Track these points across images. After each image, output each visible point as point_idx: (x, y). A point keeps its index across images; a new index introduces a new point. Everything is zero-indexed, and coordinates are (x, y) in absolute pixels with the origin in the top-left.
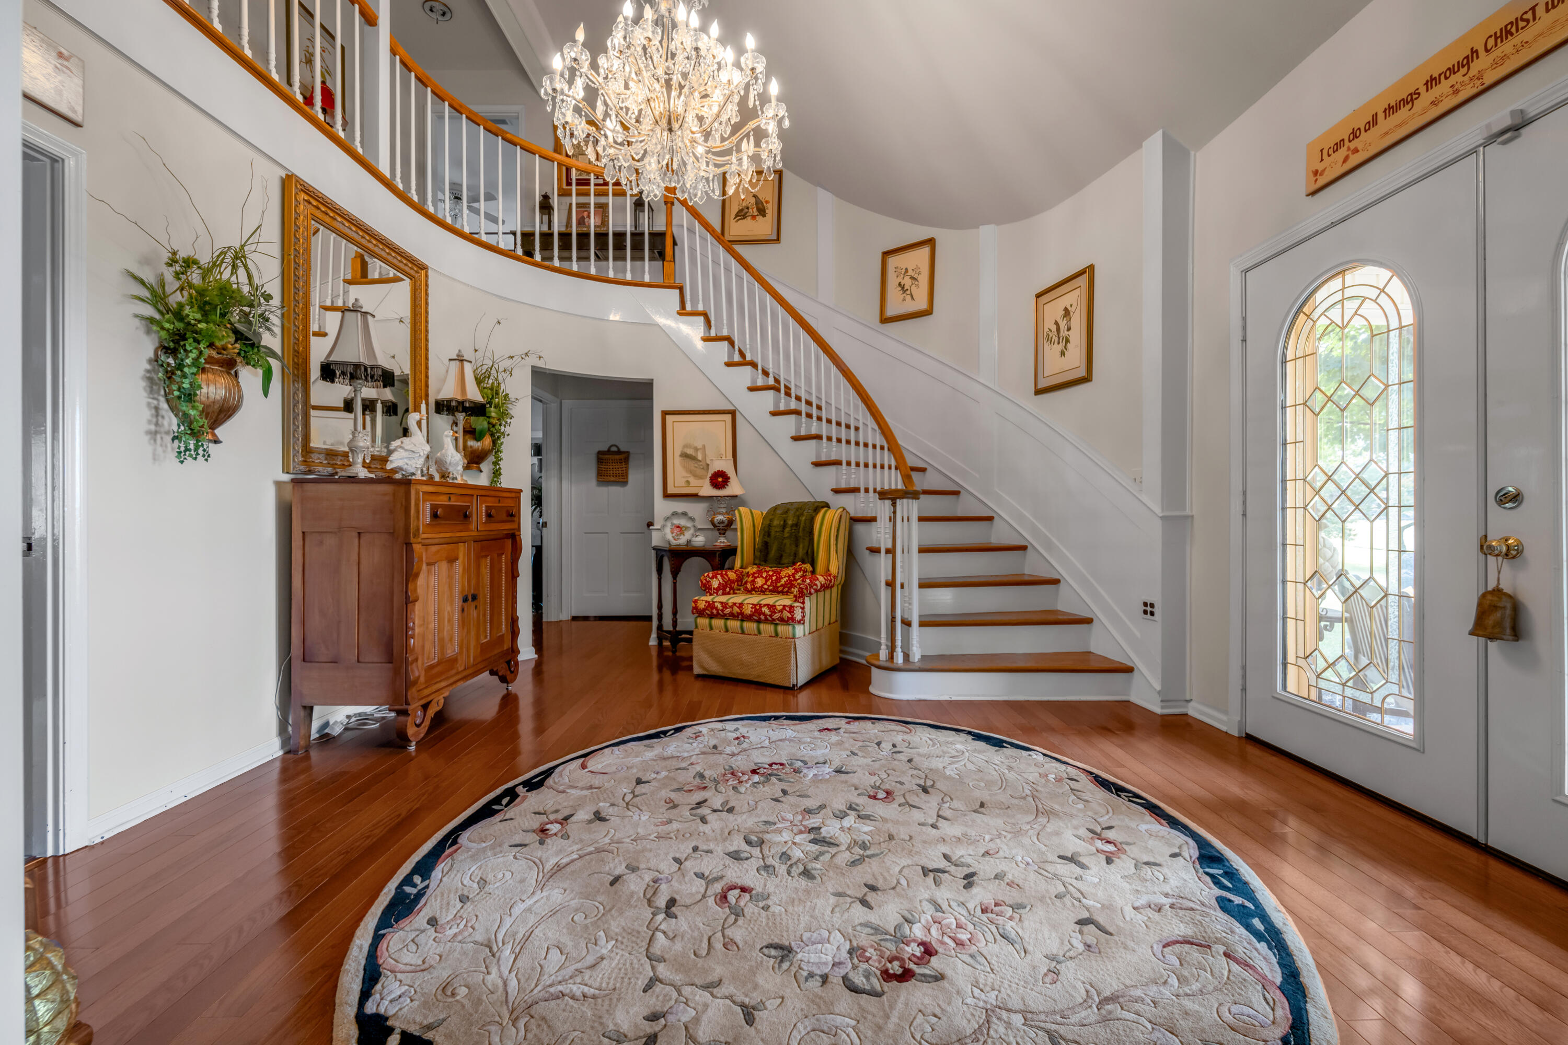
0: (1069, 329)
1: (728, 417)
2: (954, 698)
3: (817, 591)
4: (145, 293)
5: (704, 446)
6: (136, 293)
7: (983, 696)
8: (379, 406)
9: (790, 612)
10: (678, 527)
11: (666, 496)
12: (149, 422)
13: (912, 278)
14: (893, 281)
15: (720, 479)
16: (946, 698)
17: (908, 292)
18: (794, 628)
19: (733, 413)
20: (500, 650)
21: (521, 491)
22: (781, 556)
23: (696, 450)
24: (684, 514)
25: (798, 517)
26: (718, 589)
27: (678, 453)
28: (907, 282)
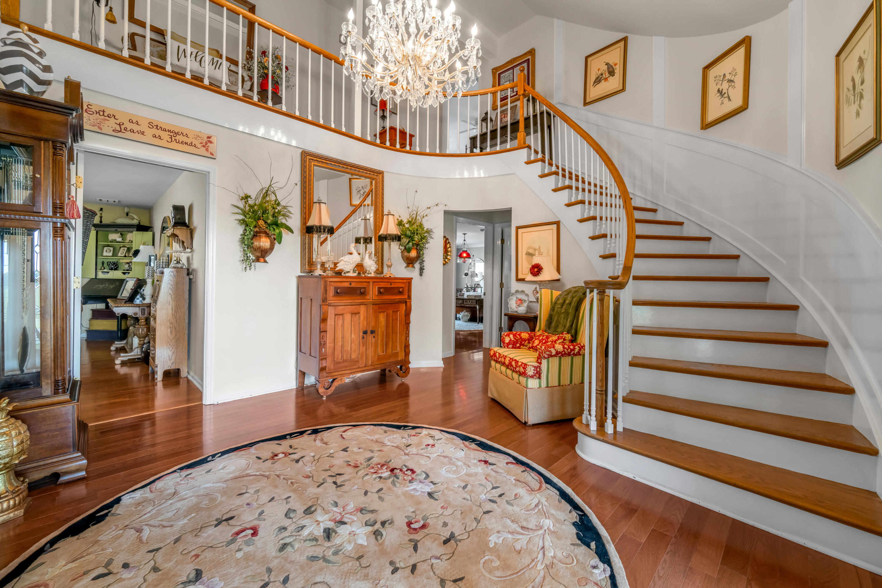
0: (862, 83)
1: (554, 227)
2: (638, 479)
3: (551, 356)
4: (240, 211)
5: (540, 247)
6: (235, 212)
7: (670, 489)
8: (362, 240)
9: (524, 368)
10: (520, 300)
11: (518, 280)
12: (241, 257)
13: (730, 81)
14: (712, 89)
15: (536, 270)
16: (630, 476)
17: (726, 95)
18: (527, 381)
19: (558, 223)
20: (395, 360)
21: (412, 278)
22: (558, 326)
23: (535, 250)
24: (523, 292)
25: (573, 298)
26: (508, 344)
27: (524, 253)
28: (725, 86)
